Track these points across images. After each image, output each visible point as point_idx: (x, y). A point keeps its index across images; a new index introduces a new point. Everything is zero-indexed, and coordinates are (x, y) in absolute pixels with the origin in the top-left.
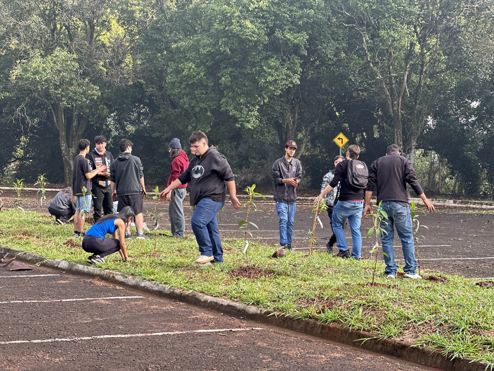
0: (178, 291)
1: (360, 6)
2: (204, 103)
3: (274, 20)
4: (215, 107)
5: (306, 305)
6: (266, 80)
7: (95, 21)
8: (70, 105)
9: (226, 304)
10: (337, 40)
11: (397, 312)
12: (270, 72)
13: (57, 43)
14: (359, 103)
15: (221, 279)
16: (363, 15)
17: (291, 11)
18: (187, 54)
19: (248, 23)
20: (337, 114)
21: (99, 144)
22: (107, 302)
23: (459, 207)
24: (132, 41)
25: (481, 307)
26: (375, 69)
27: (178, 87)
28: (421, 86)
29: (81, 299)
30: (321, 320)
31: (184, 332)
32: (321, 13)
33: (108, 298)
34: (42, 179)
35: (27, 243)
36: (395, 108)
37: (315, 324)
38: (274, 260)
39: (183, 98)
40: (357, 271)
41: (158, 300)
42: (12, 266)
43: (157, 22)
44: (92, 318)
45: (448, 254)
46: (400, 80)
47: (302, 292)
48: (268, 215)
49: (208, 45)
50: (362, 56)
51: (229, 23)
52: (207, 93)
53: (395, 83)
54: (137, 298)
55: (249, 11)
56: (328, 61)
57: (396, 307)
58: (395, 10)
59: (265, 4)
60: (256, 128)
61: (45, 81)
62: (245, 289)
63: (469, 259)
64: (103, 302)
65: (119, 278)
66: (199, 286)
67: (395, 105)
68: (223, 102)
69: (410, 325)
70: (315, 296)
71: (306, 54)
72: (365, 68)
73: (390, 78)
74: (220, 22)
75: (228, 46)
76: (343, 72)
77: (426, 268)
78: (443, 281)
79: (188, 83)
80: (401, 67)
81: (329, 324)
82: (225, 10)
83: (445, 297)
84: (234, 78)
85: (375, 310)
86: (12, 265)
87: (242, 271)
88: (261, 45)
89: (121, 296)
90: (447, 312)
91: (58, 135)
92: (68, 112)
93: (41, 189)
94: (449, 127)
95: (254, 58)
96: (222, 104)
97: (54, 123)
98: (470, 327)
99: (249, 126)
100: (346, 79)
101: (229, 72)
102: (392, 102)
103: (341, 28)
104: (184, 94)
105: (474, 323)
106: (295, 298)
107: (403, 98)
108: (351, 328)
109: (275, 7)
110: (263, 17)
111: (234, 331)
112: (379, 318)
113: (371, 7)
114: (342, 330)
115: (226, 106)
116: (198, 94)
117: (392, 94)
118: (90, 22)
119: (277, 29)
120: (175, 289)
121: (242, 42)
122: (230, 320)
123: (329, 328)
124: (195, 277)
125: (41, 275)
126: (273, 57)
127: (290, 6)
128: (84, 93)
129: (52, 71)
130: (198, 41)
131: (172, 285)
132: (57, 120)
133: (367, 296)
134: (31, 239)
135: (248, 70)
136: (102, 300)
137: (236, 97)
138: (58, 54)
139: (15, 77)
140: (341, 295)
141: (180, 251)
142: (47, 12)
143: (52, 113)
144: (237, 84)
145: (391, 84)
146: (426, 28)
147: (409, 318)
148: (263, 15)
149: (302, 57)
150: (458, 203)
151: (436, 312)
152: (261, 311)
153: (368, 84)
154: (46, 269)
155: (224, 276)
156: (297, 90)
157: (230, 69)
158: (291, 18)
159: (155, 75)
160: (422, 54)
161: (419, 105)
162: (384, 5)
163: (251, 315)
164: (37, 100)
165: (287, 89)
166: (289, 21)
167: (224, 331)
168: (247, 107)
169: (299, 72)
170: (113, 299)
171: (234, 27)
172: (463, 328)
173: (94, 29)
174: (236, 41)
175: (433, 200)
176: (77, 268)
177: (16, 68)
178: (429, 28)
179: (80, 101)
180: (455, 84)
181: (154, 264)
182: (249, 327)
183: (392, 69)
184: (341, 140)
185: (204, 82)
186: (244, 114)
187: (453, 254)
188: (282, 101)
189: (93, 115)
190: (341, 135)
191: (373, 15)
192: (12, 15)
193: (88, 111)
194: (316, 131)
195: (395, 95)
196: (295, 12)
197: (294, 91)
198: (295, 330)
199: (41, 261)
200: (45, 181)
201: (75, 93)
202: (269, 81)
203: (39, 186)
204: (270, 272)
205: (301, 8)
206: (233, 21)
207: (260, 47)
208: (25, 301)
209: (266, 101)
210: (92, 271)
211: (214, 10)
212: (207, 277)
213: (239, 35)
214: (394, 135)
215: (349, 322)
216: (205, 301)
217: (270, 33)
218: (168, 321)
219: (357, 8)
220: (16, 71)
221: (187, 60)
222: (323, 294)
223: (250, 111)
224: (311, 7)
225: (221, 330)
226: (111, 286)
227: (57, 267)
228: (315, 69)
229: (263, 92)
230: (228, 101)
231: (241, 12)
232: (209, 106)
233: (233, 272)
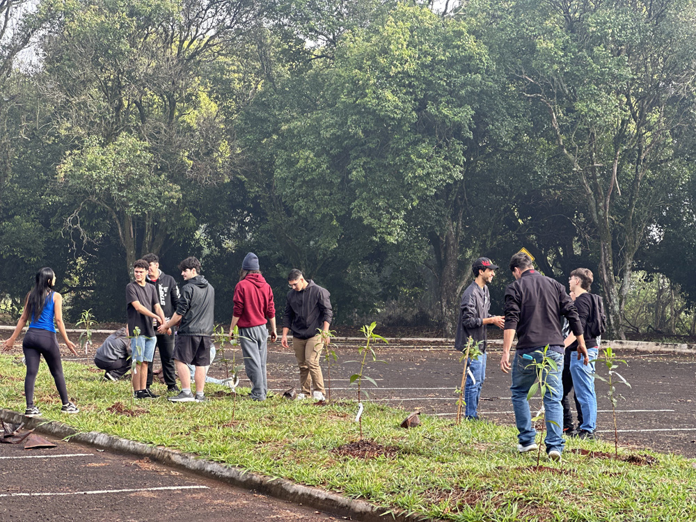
0: (257, 478)
1: (547, 69)
2: (327, 207)
3: (425, 90)
4: (343, 213)
5: (437, 500)
6: (415, 174)
7: (177, 95)
8: (139, 211)
9: (324, 497)
10: (517, 117)
11: (568, 511)
12: (421, 163)
13: (123, 126)
14: (550, 206)
15: (321, 460)
16: (553, 80)
17: (449, 76)
18: (303, 139)
19: (388, 95)
20: (520, 221)
22: (152, 495)
24: (226, 122)
25: (693, 502)
26: (571, 156)
27: (290, 185)
28: (638, 180)
29: (115, 491)
32: (492, 78)
33: (155, 489)
34: (87, 316)
35: (57, 408)
36: (601, 213)
38: (402, 432)
39: (298, 200)
41: (227, 491)
42: (28, 442)
43: (262, 94)
44: (124, 519)
45: (668, 423)
46: (608, 171)
47: (433, 478)
48: (416, 366)
49: (332, 126)
50: (553, 139)
51: (362, 94)
52: (331, 194)
53: (599, 177)
54: (197, 489)
55: (390, 76)
56: (503, 146)
57: (567, 503)
58: (597, 74)
59: (412, 67)
60: (402, 242)
61: (106, 179)
62: (352, 475)
64: (146, 495)
65: (177, 459)
66: (287, 469)
67: (600, 208)
68: (355, 206)
70: (452, 486)
71: (472, 137)
72: (558, 156)
73: (593, 169)
74: (349, 93)
75: (360, 126)
76: (525, 162)
78: (649, 463)
79: (304, 179)
80: (609, 154)
82: (356, 76)
83: (641, 487)
84: (369, 171)
85: (536, 507)
86: (28, 440)
87: (353, 448)
88: (407, 125)
89: (174, 486)
90: (642, 509)
91: (125, 254)
92: (139, 222)
93: (86, 330)
94: (680, 239)
95: (397, 142)
96: (353, 209)
97: (120, 238)
99: (392, 240)
100: (529, 171)
101: (362, 164)
102: (597, 204)
103: (521, 99)
104: (299, 196)
106: (422, 488)
107: (612, 198)
109: (427, 71)
110: (410, 85)
113: (562, 69)
115: (359, 212)
116: (319, 195)
117: (596, 193)
118: (170, 97)
119: (430, 102)
120: (253, 475)
121: (380, 120)
122: (326, 521)
124: (284, 456)
125: (67, 455)
126: (424, 142)
127: (447, 70)
128: (159, 195)
129: (114, 165)
130: (318, 120)
131: (249, 469)
132: (123, 234)
133: (526, 487)
135: (389, 160)
136: (144, 492)
137: (372, 199)
138: (123, 142)
139: (63, 174)
140: (488, 484)
141: (271, 418)
142: (110, 84)
143: (117, 225)
144: (373, 179)
145: (594, 178)
146: (645, 98)
147: (585, 520)
148: (410, 83)
149: (466, 141)
151: (626, 510)
152: (373, 507)
153: (563, 179)
154: (77, 446)
155: (326, 455)
156: (461, 187)
157: (364, 159)
158: (450, 87)
159: (260, 169)
160: (640, 136)
161: (636, 207)
162: (582, 66)
163: (358, 513)
164: (96, 206)
165: (446, 187)
166: (447, 91)
168: (388, 212)
169: (462, 163)
170: (162, 491)
171: (368, 99)
173: (175, 105)
174: (372, 119)
176: (119, 444)
177: (65, 161)
178: (649, 99)
179: (153, 206)
180: (688, 178)
181: (229, 438)
183: (596, 156)
185: (327, 178)
186: (384, 223)
187: (675, 422)
188: (438, 204)
189: (173, 225)
191: (566, 82)
192: (60, 87)
193: (164, 220)
194: (488, 246)
195: (601, 194)
196: (455, 77)
197: (457, 190)
199: (71, 434)
200: (92, 319)
201: (147, 195)
202: (419, 176)
203: (83, 326)
204: (394, 450)
205: (463, 72)
206: (367, 91)
207: (406, 128)
208: (32, 494)
209: (415, 204)
210: (139, 448)
211: (340, 76)
212: (301, 456)
213: (375, 111)
214: (600, 252)
216: (294, 493)
217: (421, 107)
219: (543, 71)
220: (65, 167)
221: (304, 147)
222: (462, 482)
223: (393, 218)
224: (477, 71)
226: (163, 471)
227: (93, 442)
228: (485, 158)
229: (411, 192)
230: (361, 205)
231: (378, 78)
232: (335, 212)
233: (339, 449)
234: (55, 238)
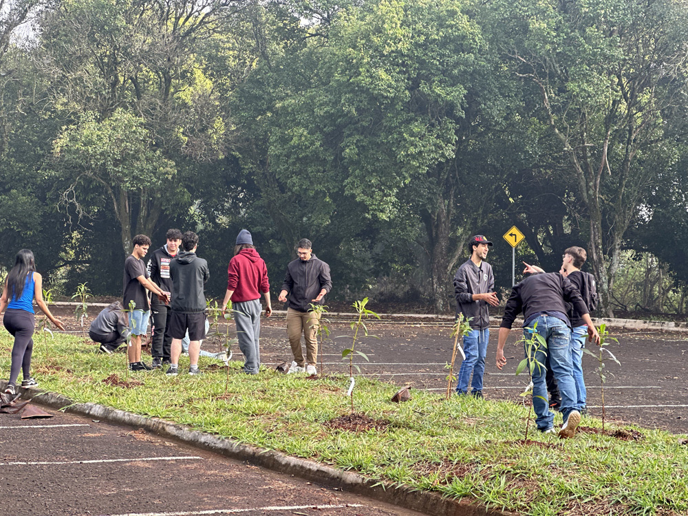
0: (250, 450)
1: (540, 49)
2: (320, 184)
3: (418, 69)
4: (336, 190)
5: (427, 472)
6: (407, 152)
7: (172, 72)
8: (134, 187)
9: (315, 469)
10: (509, 96)
11: (555, 484)
12: (413, 141)
13: (118, 101)
14: (541, 184)
15: (312, 433)
16: (545, 60)
17: (442, 56)
18: (297, 117)
19: (382, 73)
20: (511, 200)
21: (171, 241)
22: (147, 465)
23: (683, 332)
24: (221, 99)
25: (678, 477)
26: (562, 136)
27: (284, 162)
28: (629, 160)
29: (111, 461)
30: (446, 494)
31: (246, 510)
32: (485, 58)
33: (150, 459)
34: (83, 289)
35: (53, 379)
36: (591, 192)
37: (437, 499)
38: (393, 406)
39: (292, 177)
40: (511, 422)
41: (221, 462)
42: (25, 413)
43: (257, 72)
44: (119, 488)
45: (655, 399)
46: (598, 151)
47: (423, 451)
48: (407, 342)
49: (325, 104)
50: (544, 119)
51: (355, 73)
52: (324, 171)
53: (590, 157)
54: (191, 459)
55: (384, 55)
56: (495, 126)
57: (554, 476)
58: (589, 54)
59: (405, 46)
60: (394, 220)
61: (102, 154)
62: (343, 447)
63: (684, 406)
64: (141, 465)
65: (171, 430)
66: (280, 442)
67: (590, 187)
68: (348, 184)
69: (573, 503)
70: (441, 458)
71: (464, 116)
72: (549, 136)
73: (584, 149)
74: (343, 72)
75: (353, 104)
76: (516, 141)
77: (618, 419)
78: (635, 438)
79: (298, 156)
80: (600, 134)
81: (457, 499)
82: (350, 55)
83: (628, 462)
84: (362, 149)
85: (524, 480)
86: (24, 410)
87: (344, 421)
88: (400, 103)
89: (169, 456)
90: (628, 483)
91: (120, 229)
92: (134, 197)
93: (82, 303)
94: (669, 218)
95: (390, 121)
96: (346, 186)
97: (115, 213)
98: (658, 507)
99: (384, 217)
100: (520, 151)
101: (355, 141)
102: (587, 184)
103: (513, 79)
104: (293, 173)
105: (665, 501)
106: (412, 461)
107: (603, 177)
108: (487, 506)
109: (420, 50)
110: (403, 64)
111: (319, 509)
112: (529, 491)
113: (555, 49)
114: (475, 509)
115: (351, 189)
116: (312, 172)
117: (587, 172)
118: (166, 73)
119: (423, 81)
120: (246, 447)
121: (374, 99)
122: (318, 492)
123: (458, 505)
124: (277, 429)
125: (63, 426)
126: (417, 121)
127: (440, 49)
128: (155, 171)
129: (110, 141)
130: (312, 98)
131: (243, 440)
132: (119, 209)
133: (514, 460)
134: (60, 373)
135: (382, 138)
136: (139, 462)
137: (365, 177)
138: (119, 118)
139: (59, 148)
140: (477, 457)
141: (264, 392)
142: (106, 60)
143: (112, 199)
144: (366, 157)
145: (585, 157)
146: (636, 78)
147: (571, 492)
148: (404, 62)
149: (458, 120)
150: (682, 327)
151: (612, 483)
152: (363, 479)
153: (554, 159)
154: (73, 417)
155: (318, 428)
156: (453, 166)
157: (357, 137)
158: (443, 66)
159: (254, 145)
160: (630, 116)
161: (626, 187)
162: (574, 46)
163: (349, 484)
164: (91, 181)
165: (438, 165)
166: (440, 70)
167: (305, 509)
168: (380, 190)
169: (454, 142)
170: (156, 460)
171: (362, 78)
172: (647, 508)
173: (170, 82)
174: (365, 98)
175: (645, 322)
176: (115, 415)
177: (61, 136)
178: (640, 80)
179: (148, 182)
180: (678, 159)
181: (222, 410)
182: (344, 502)
183: (586, 136)
184: (514, 236)
185: (321, 155)
186: (376, 200)
187: (662, 399)
188: (430, 182)
189: (168, 201)
190: (514, 230)
191: (559, 62)
192: (57, 63)
193: (159, 196)
194: (479, 224)
195: (591, 173)
196: (449, 57)
197: (448, 168)
198: (410, 508)
199: (68, 405)
200: (88, 292)
201: (142, 171)
202: (412, 154)
203: (79, 299)
204: (384, 423)
205: (456, 51)
206: (361, 70)
207: (399, 107)
208: (29, 463)
209: (407, 182)
210: (134, 420)
211: (335, 55)
212: (293, 429)
213: (368, 89)
214: (589, 231)
215: (486, 497)
216: (286, 464)
217: (414, 86)
218: (229, 493)
219: (536, 52)
220: (61, 142)
221: (298, 124)
222: (451, 455)
223: (385, 195)
224: (470, 50)
225: (301, 507)
226: (158, 441)
227: (89, 413)
228: (477, 137)
229: (403, 170)
230: (354, 182)
231: (372, 57)
232: (329, 189)
233: (331, 422)
234: (51, 212)
